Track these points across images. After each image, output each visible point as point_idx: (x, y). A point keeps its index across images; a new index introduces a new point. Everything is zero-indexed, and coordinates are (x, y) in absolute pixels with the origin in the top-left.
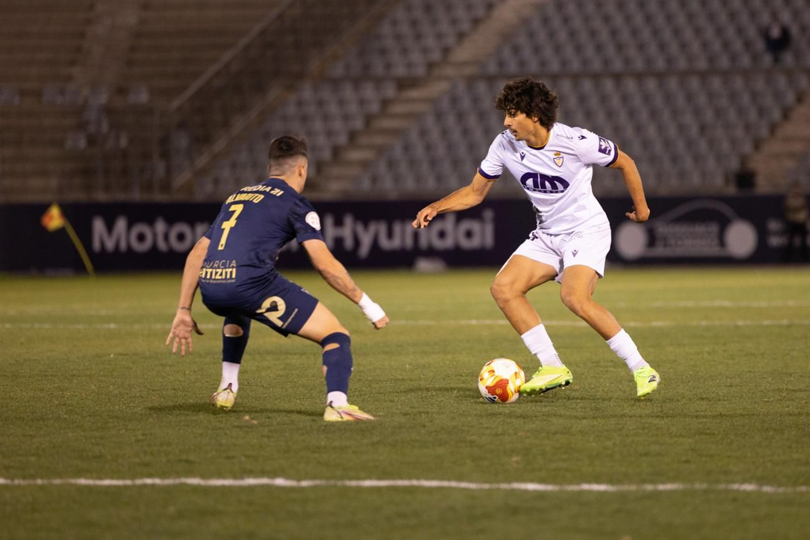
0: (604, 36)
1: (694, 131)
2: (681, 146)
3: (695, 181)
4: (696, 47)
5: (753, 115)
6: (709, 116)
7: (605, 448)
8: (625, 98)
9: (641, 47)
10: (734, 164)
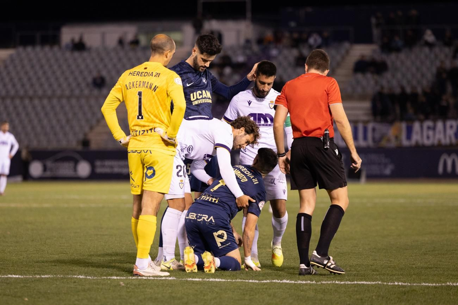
0: (25, 80)
1: (64, 122)
2: (58, 128)
3: (64, 144)
4: (65, 85)
5: (89, 115)
6: (70, 115)
7: (19, 259)
8: (34, 107)
9: (41, 85)
10: (81, 137)
